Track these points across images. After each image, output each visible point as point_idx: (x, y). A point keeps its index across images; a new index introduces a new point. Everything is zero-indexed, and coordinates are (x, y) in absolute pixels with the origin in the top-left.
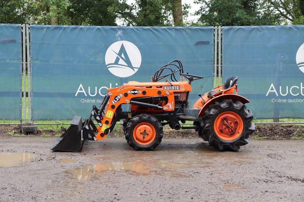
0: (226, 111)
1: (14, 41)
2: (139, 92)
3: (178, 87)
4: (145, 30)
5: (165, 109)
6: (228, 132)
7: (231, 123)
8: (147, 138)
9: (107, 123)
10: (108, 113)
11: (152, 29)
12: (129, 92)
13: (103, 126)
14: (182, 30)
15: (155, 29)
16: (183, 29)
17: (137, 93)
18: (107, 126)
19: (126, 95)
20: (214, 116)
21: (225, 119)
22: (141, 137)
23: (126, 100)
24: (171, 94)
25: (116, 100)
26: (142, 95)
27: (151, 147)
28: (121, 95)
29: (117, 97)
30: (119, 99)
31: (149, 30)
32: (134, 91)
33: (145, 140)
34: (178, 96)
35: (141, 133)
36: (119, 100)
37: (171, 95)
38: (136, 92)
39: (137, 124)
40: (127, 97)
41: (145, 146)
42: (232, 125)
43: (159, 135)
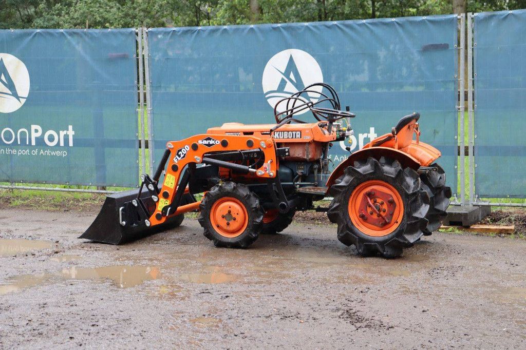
0: (369, 179)
1: (124, 57)
2: (216, 142)
3: (299, 133)
4: (329, 27)
5: (259, 174)
6: (377, 219)
7: (382, 204)
8: (234, 225)
9: (166, 195)
10: (167, 179)
11: (340, 26)
12: (200, 142)
13: (160, 202)
14: (397, 26)
15: (347, 26)
16: (397, 23)
17: (213, 144)
18: (166, 202)
19: (195, 147)
20: (347, 189)
21: (369, 195)
22: (223, 223)
23: (196, 157)
24: (269, 146)
25: (179, 156)
26: (221, 149)
27: (240, 241)
28: (188, 148)
29: (181, 150)
30: (185, 155)
31: (337, 28)
32: (208, 141)
33: (231, 228)
34: (285, 149)
35: (223, 217)
36: (184, 157)
37: (270, 149)
38: (211, 142)
39: (215, 201)
40: (198, 151)
41: (230, 240)
42: (385, 207)
43: (254, 221)
